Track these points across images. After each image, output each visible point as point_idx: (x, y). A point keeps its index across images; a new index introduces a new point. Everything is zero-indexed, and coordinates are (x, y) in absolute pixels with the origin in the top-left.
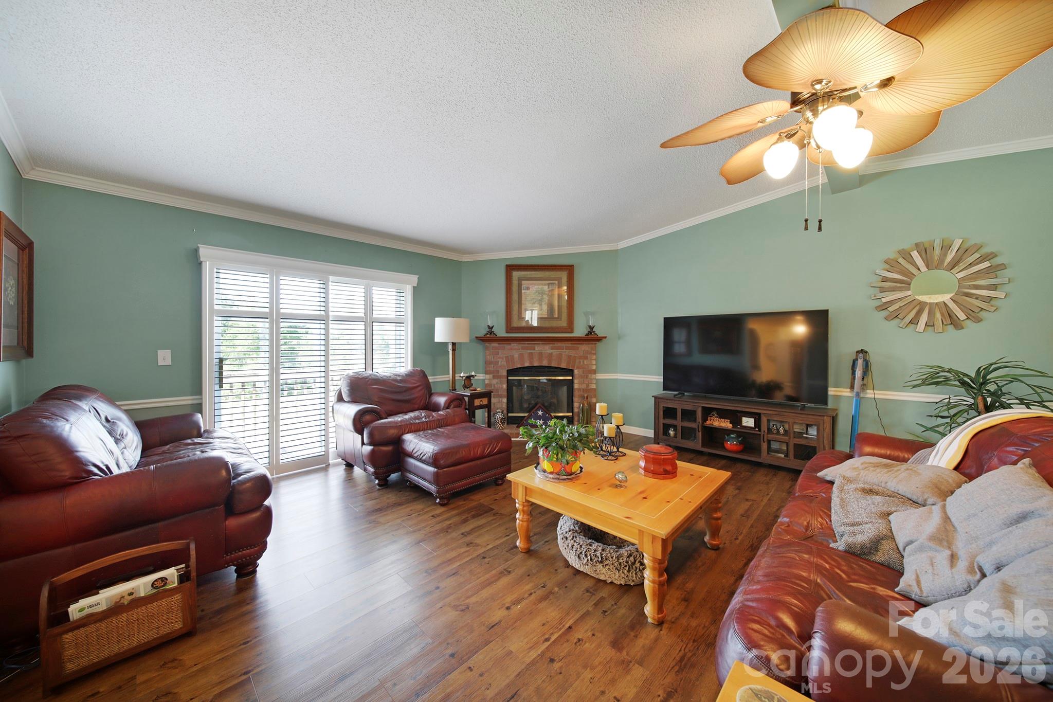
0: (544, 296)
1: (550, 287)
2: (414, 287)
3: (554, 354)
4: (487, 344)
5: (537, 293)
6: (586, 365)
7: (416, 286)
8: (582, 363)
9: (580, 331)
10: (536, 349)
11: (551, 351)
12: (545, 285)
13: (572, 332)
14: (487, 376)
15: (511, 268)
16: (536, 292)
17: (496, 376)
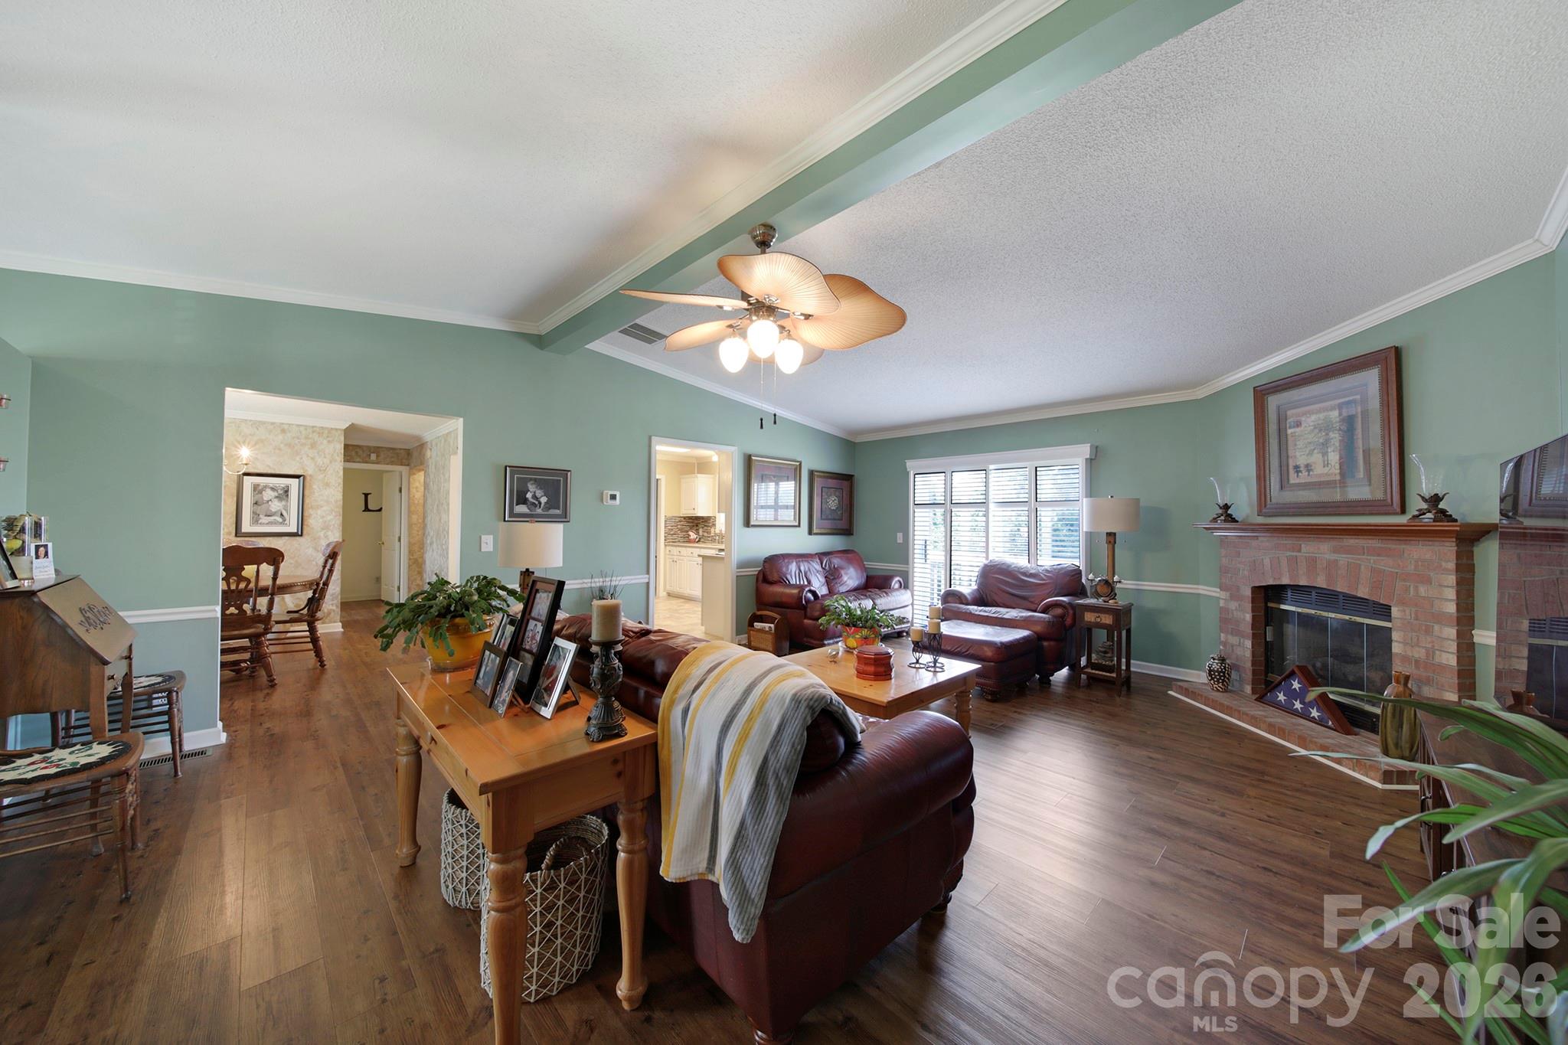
0: (1332, 435)
2: (1087, 459)
5: (1317, 431)
6: (1425, 598)
7: (1089, 456)
8: (1412, 592)
11: (1333, 557)
12: (1332, 409)
14: (1223, 590)
15: (1264, 392)
16: (1315, 428)
17: (1236, 595)
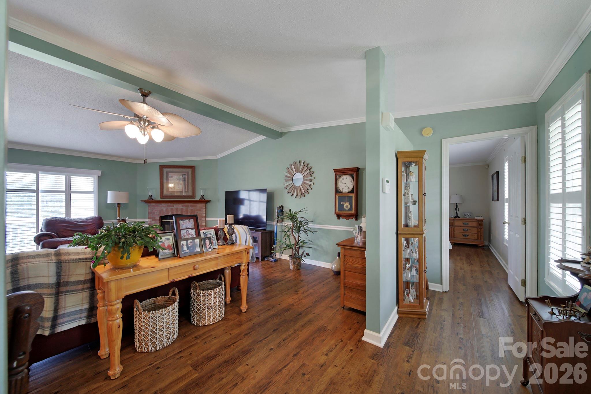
1: (183, 176)
2: (99, 176)
3: (184, 209)
4: (149, 204)
6: (200, 214)
7: (100, 175)
8: (198, 213)
9: (198, 198)
10: (175, 206)
11: (182, 207)
12: (181, 175)
13: (195, 198)
14: (149, 219)
15: (162, 167)
16: (176, 178)
17: (154, 219)
